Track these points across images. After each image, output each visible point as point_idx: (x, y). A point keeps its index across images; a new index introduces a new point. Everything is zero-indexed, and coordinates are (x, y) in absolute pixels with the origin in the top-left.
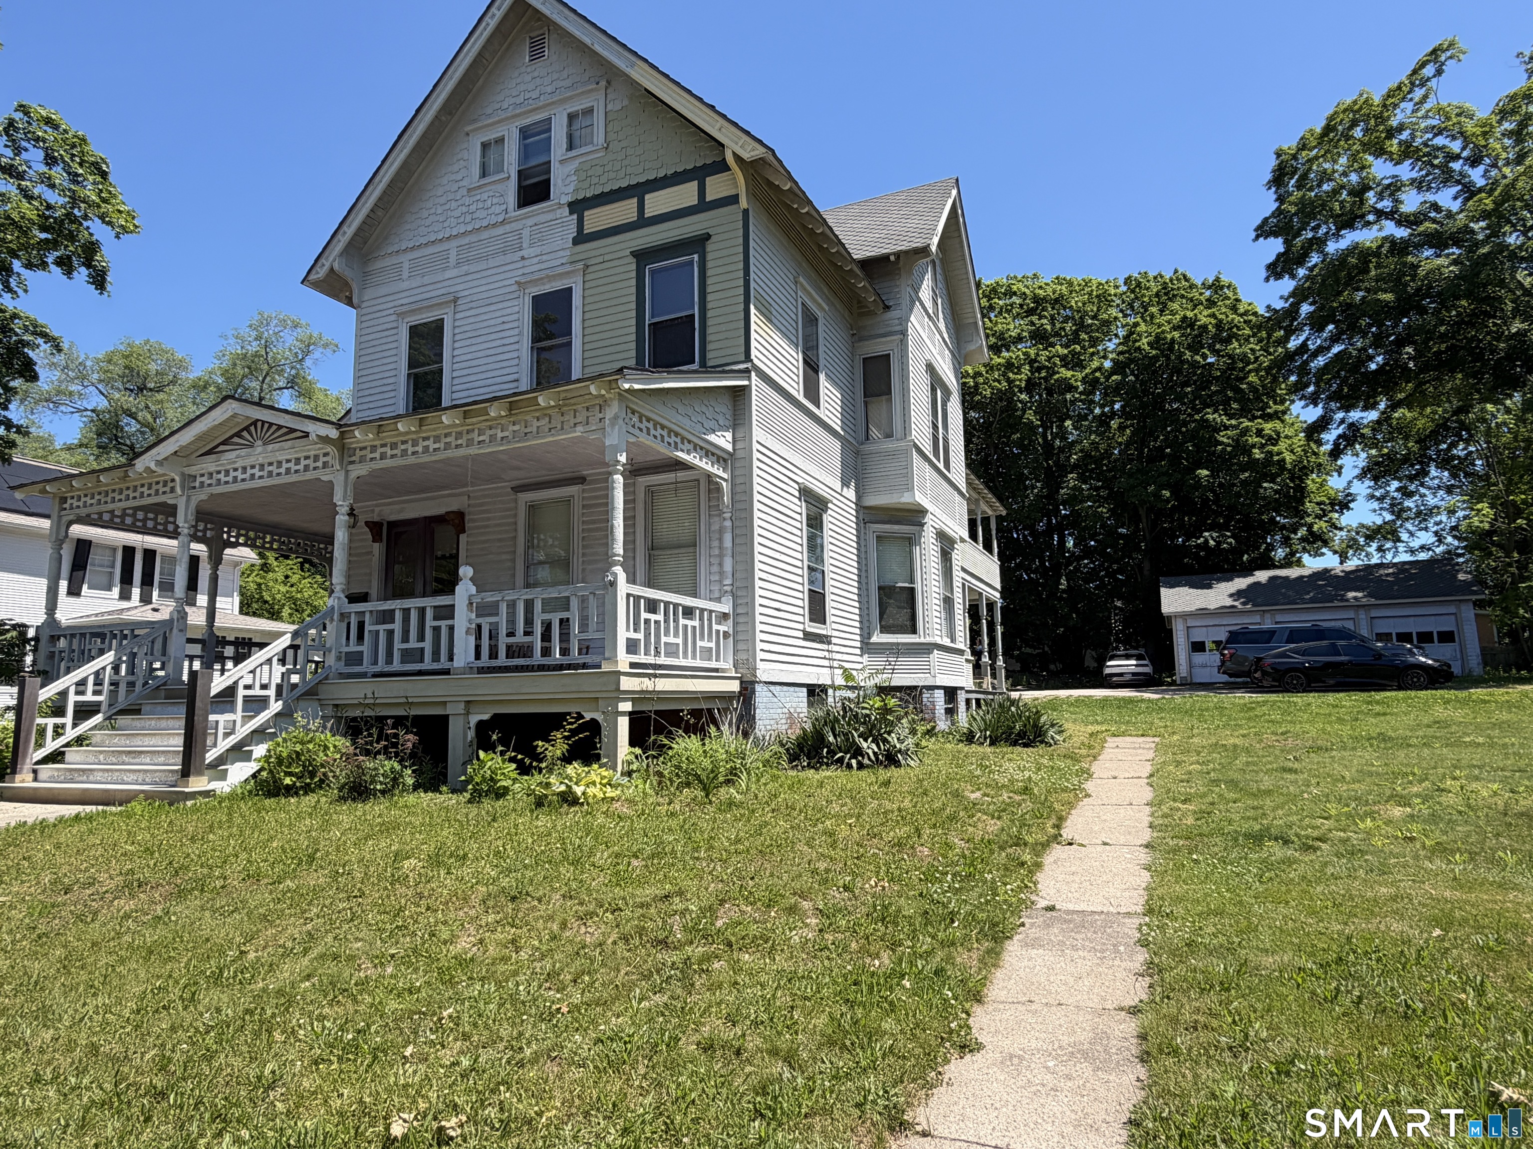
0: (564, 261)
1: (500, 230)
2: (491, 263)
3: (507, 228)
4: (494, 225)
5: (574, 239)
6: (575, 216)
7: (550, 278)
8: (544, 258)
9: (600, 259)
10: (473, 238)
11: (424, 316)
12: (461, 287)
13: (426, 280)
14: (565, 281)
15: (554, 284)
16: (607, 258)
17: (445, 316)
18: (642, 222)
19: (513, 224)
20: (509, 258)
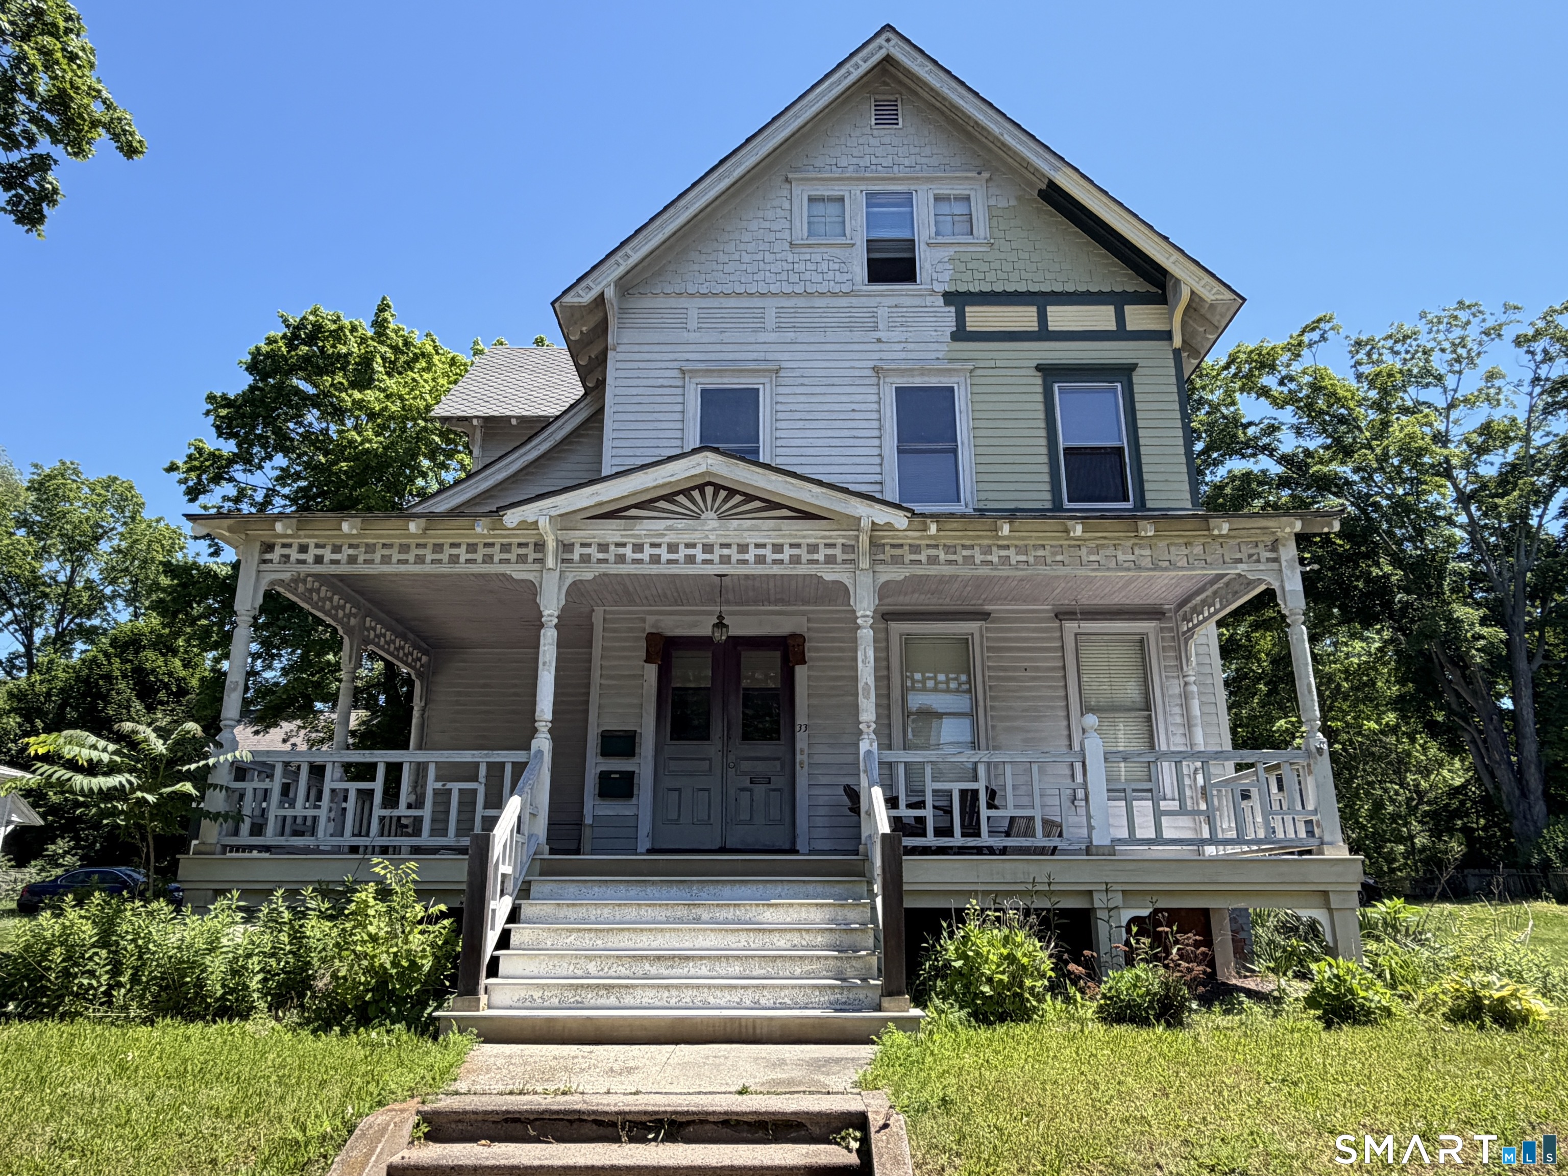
0: (940, 355)
1: (844, 302)
2: (831, 336)
3: (854, 301)
4: (835, 295)
5: (952, 333)
6: (953, 309)
7: (923, 372)
8: (911, 346)
9: (992, 364)
10: (801, 302)
11: (725, 380)
12: (786, 356)
13: (726, 337)
14: (943, 379)
15: (926, 379)
16: (999, 364)
17: (761, 387)
18: (1044, 334)
19: (864, 299)
20: (857, 336)
